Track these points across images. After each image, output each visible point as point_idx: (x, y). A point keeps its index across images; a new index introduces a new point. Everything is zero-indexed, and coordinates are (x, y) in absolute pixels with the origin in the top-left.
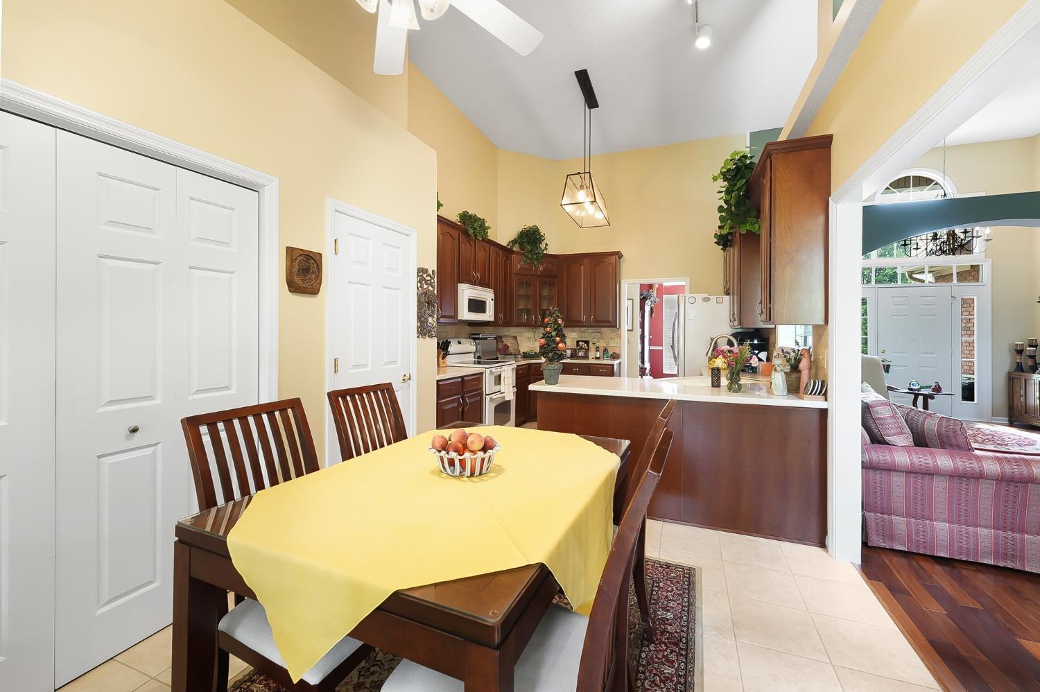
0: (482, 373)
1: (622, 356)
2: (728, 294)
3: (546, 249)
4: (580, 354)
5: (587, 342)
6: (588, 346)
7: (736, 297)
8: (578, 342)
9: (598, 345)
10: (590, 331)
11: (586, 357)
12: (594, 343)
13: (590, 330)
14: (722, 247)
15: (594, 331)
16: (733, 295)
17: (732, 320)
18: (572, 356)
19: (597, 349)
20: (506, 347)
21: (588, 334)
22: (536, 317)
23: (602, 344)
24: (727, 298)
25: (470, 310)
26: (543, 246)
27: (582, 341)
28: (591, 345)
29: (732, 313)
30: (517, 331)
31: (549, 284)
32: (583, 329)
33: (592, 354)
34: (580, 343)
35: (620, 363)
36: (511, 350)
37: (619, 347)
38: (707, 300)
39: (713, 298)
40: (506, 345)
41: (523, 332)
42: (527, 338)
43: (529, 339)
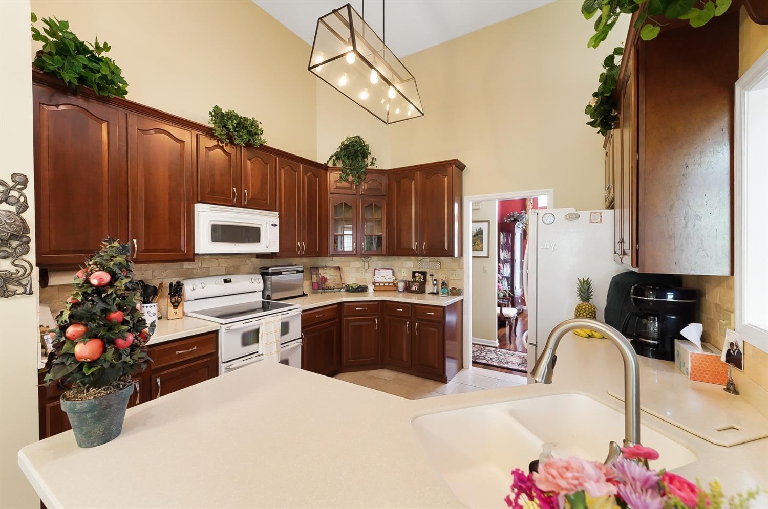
0: (216, 332)
1: (465, 292)
2: (611, 206)
3: (372, 163)
4: (413, 288)
5: (424, 274)
6: (425, 278)
7: (627, 212)
8: (414, 273)
9: (436, 277)
11: (421, 292)
12: (432, 275)
13: (428, 260)
14: (599, 129)
15: (431, 260)
16: (622, 207)
17: (619, 252)
18: (405, 290)
19: (435, 282)
20: (324, 280)
21: (426, 264)
22: (357, 245)
23: (440, 277)
24: (609, 215)
25: (215, 239)
26: (369, 161)
27: (419, 272)
28: (428, 277)
29: (618, 240)
30: (343, 260)
31: (375, 206)
32: (420, 258)
33: (429, 288)
34: (417, 274)
35: (462, 300)
36: (330, 283)
37: (462, 280)
38: (574, 217)
39: (585, 215)
40: (323, 277)
41: (350, 261)
42: (355, 269)
43: (358, 269)
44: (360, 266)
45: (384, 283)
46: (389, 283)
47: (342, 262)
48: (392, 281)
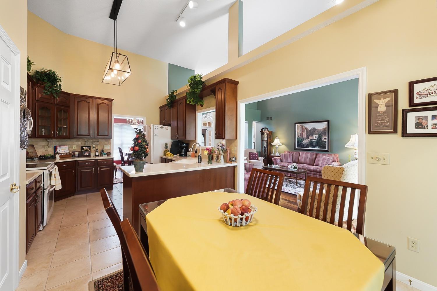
0: (42, 174)
4: (86, 154)
5: (89, 147)
6: (90, 149)
8: (82, 147)
9: (97, 148)
10: (91, 141)
11: (89, 156)
12: (94, 148)
15: (93, 141)
18: (79, 156)
19: (96, 151)
21: (90, 143)
22: (54, 132)
23: (99, 148)
24: (169, 128)
27: (86, 147)
31: (64, 111)
32: (86, 140)
33: (92, 154)
34: (84, 148)
38: (162, 128)
39: (165, 127)
41: (38, 142)
42: (41, 146)
43: (43, 146)
44: (45, 144)
45: (64, 153)
46: (67, 153)
47: (33, 142)
48: (68, 152)
